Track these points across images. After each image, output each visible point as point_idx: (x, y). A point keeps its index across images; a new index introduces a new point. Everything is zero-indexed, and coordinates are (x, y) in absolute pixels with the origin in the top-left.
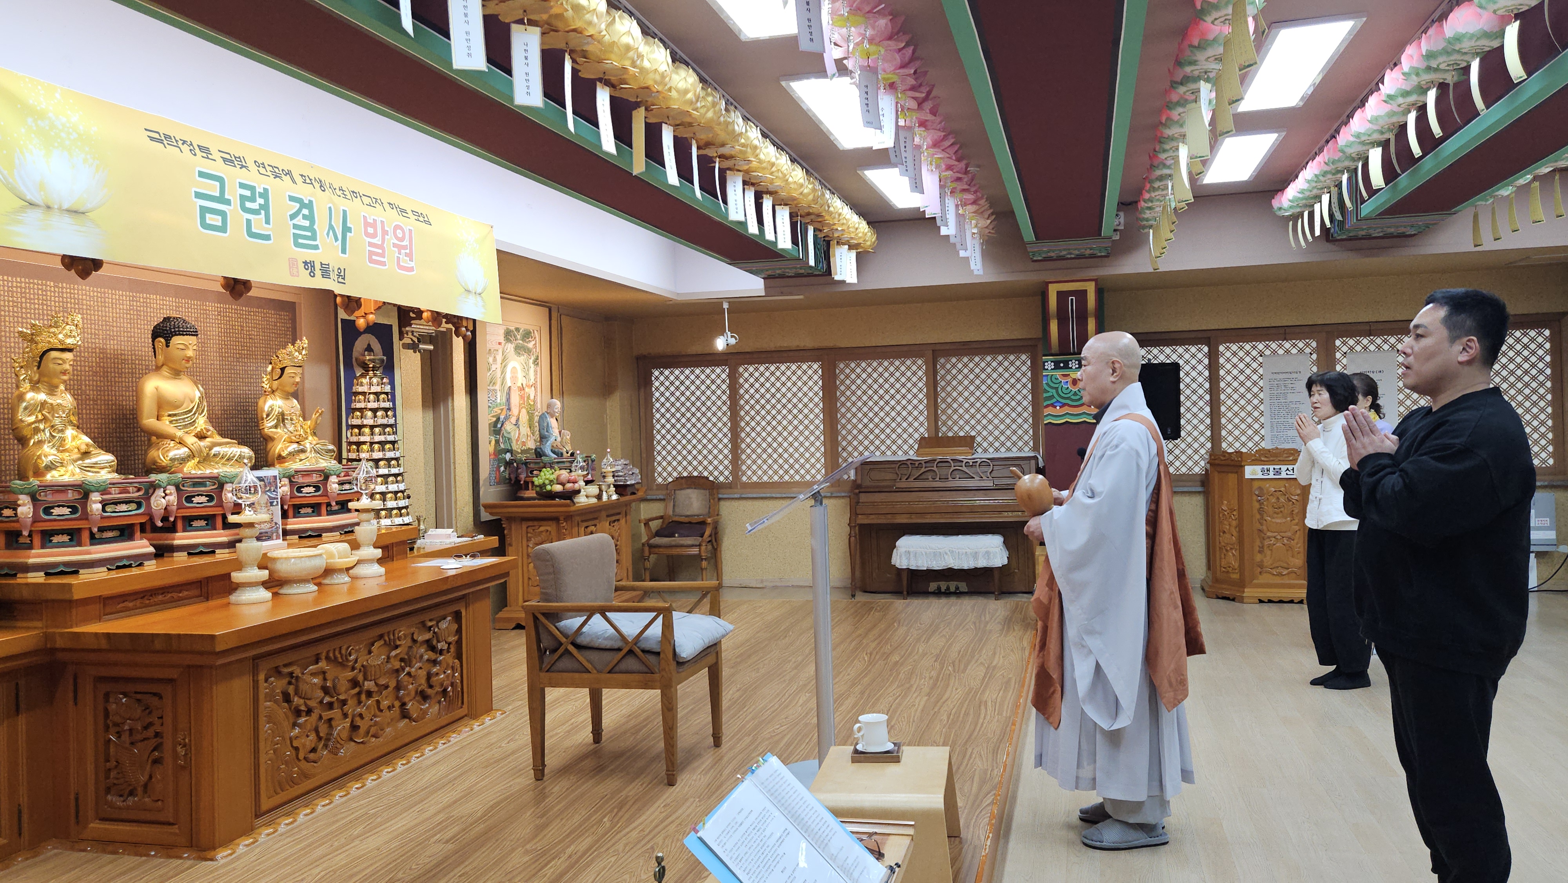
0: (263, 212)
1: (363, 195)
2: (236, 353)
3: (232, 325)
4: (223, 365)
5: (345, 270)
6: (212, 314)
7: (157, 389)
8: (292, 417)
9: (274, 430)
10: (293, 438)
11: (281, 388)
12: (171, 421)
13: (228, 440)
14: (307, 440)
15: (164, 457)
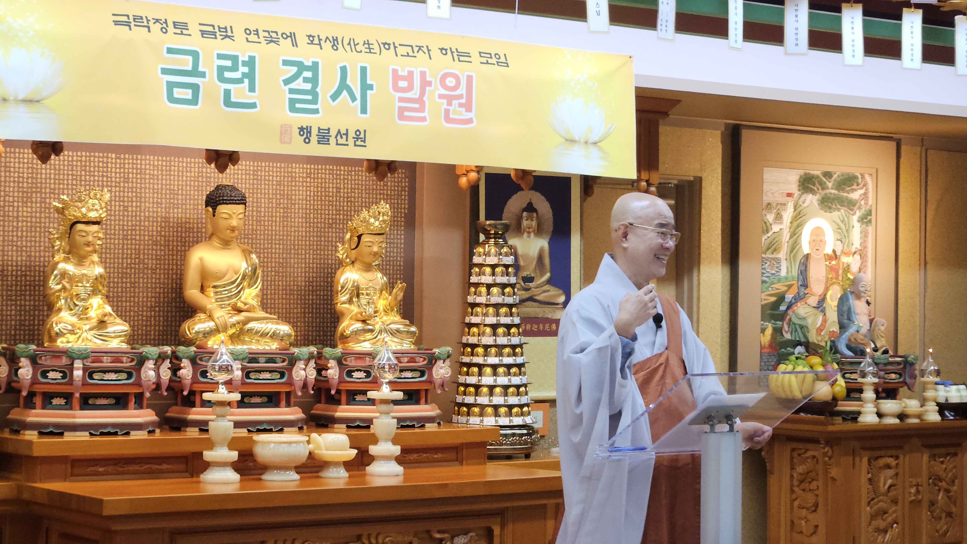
0: (246, 81)
1: (400, 45)
2: (329, 219)
3: (325, 188)
4: (310, 232)
5: (365, 131)
6: (300, 177)
7: (201, 259)
8: (368, 292)
9: (346, 306)
10: (359, 315)
11: (360, 258)
12: (216, 293)
13: (268, 315)
14: (377, 319)
15: (189, 330)
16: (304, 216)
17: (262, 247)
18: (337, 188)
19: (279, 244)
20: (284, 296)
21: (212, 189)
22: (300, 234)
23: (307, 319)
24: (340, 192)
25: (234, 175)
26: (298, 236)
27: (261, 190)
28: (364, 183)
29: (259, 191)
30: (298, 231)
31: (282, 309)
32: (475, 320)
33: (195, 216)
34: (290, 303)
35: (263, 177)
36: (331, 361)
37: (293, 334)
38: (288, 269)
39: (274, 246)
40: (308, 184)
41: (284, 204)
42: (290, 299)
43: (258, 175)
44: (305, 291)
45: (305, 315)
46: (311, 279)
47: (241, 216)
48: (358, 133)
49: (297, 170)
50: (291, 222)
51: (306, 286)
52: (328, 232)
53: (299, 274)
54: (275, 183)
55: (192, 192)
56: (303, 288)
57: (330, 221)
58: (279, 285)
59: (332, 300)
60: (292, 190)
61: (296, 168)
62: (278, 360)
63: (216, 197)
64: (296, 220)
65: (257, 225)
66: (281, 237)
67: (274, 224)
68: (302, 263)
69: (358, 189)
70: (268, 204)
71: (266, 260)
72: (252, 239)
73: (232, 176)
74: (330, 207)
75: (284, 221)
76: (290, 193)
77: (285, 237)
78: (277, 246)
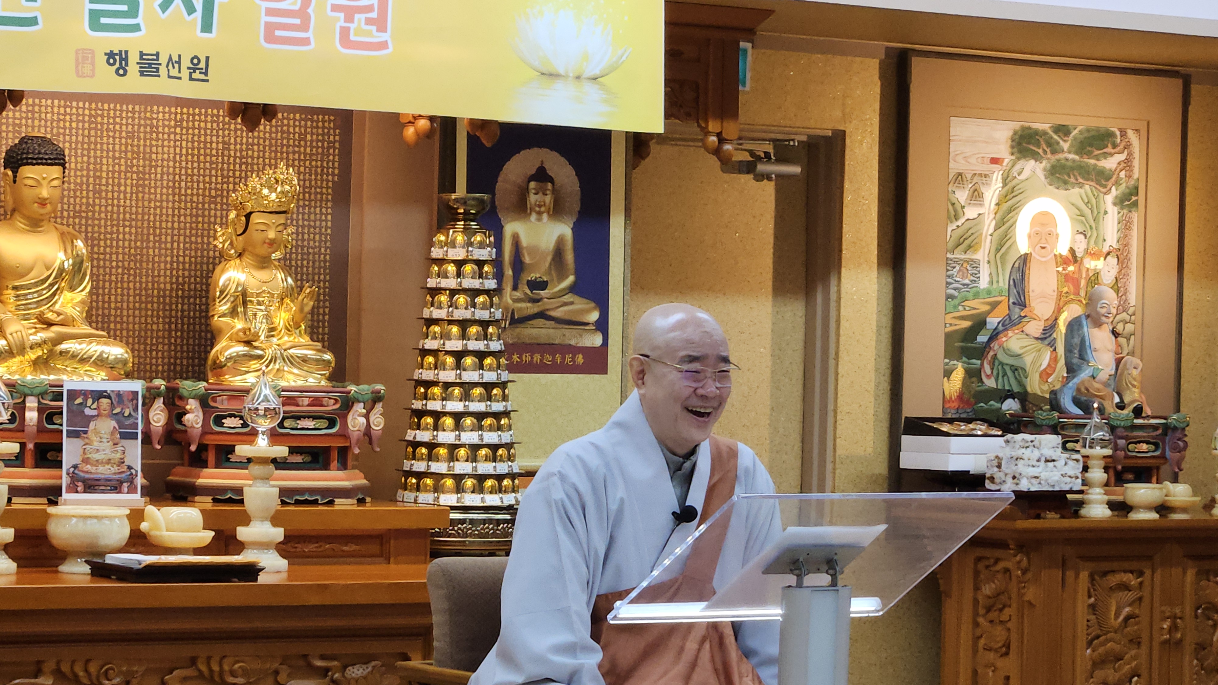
2: (210, 189)
3: (205, 142)
6: (164, 126)
8: (261, 299)
9: (227, 319)
10: (243, 334)
11: (250, 249)
12: (18, 297)
13: (92, 331)
14: (275, 340)
16: (171, 184)
17: (102, 230)
18: (224, 143)
19: (130, 226)
20: (137, 305)
21: (17, 141)
22: (164, 211)
23: (173, 340)
24: (229, 150)
26: (161, 216)
27: (102, 144)
28: (267, 135)
29: (99, 146)
30: (161, 208)
31: (134, 324)
32: (431, 344)
34: (146, 316)
35: (105, 126)
36: (191, 401)
37: (131, 359)
38: (144, 265)
39: (121, 229)
40: (178, 137)
41: (138, 166)
42: (147, 309)
43: (96, 123)
44: (171, 297)
45: (170, 334)
46: (181, 279)
47: (56, 183)
48: (195, 61)
49: (161, 115)
50: (150, 193)
51: (171, 290)
53: (162, 272)
54: (124, 134)
56: (167, 292)
57: (213, 193)
58: (129, 289)
59: (207, 311)
60: (151, 146)
61: (158, 113)
63: (18, 155)
64: (158, 190)
65: (94, 198)
66: (134, 217)
67: (122, 196)
68: (166, 256)
69: (259, 145)
70: (113, 166)
71: (108, 250)
72: (87, 218)
73: (55, 124)
74: (213, 172)
75: (137, 192)
76: (148, 150)
77: (140, 217)
78: (127, 229)
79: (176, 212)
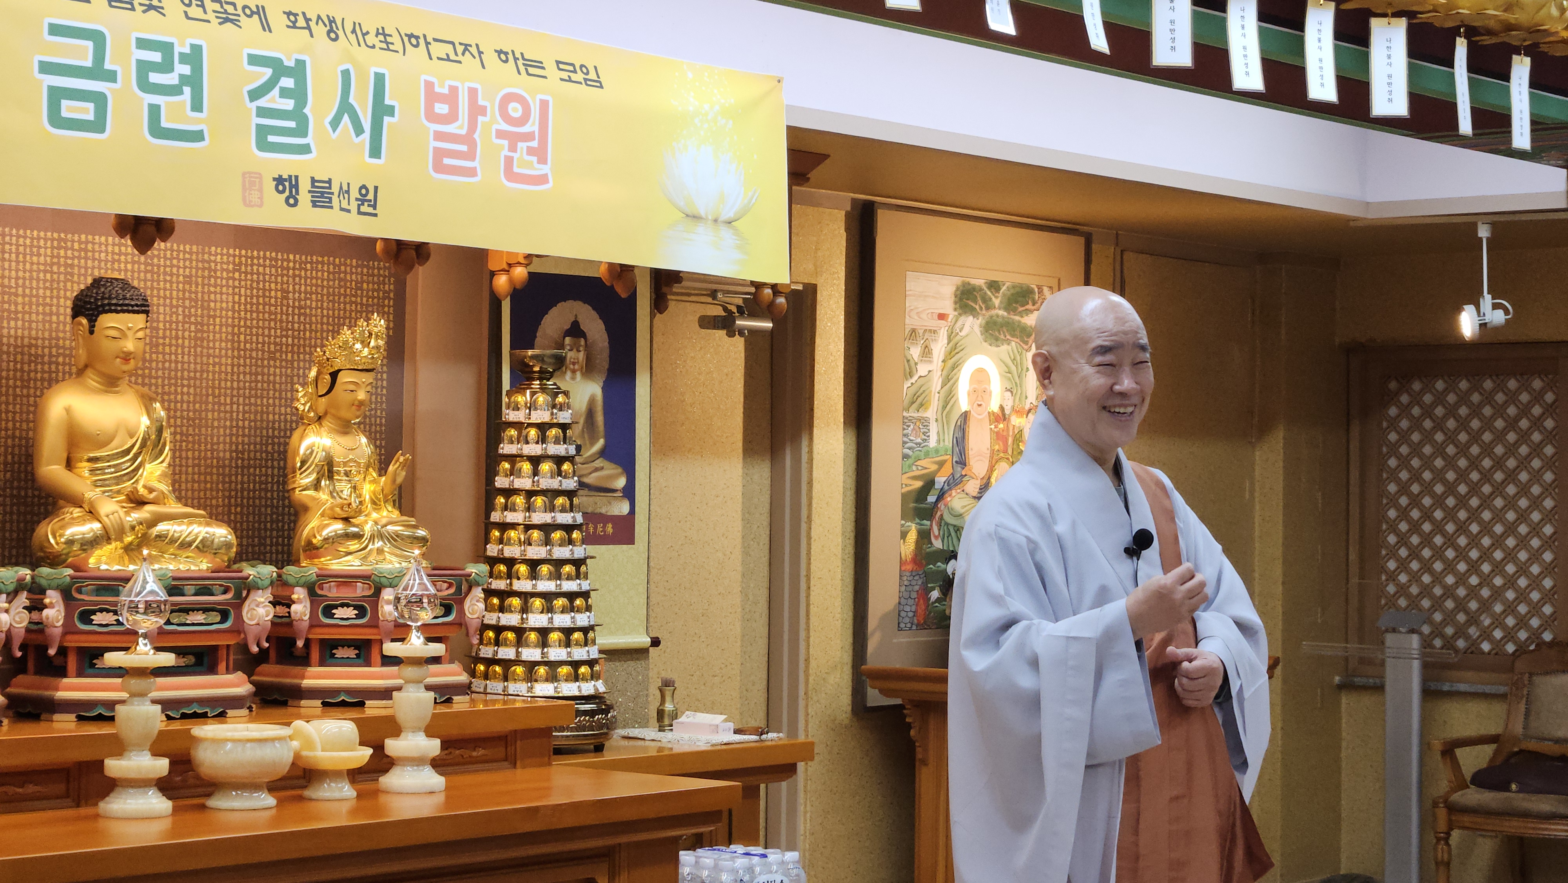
0: (188, 90)
1: (435, 40)
2: (269, 343)
3: (264, 290)
4: (239, 365)
5: (376, 188)
6: (222, 270)
7: (68, 410)
8: (348, 469)
9: (311, 492)
10: (338, 510)
11: (333, 411)
12: (92, 471)
13: (189, 510)
14: (365, 516)
15: (55, 537)
16: (230, 337)
18: (282, 290)
19: (189, 386)
20: (197, 478)
22: (223, 368)
24: (287, 299)
25: (113, 263)
26: (220, 373)
28: (325, 283)
30: (220, 364)
32: (511, 517)
33: (47, 335)
34: (206, 490)
35: (162, 269)
36: (297, 589)
37: (235, 542)
38: (202, 431)
39: (179, 389)
40: (237, 283)
41: (196, 316)
42: (207, 483)
43: (152, 265)
44: (231, 467)
46: (240, 447)
47: (141, 335)
48: (364, 191)
49: (219, 257)
50: (208, 348)
51: (231, 458)
52: (269, 366)
53: (221, 439)
54: (181, 278)
55: (41, 292)
56: (227, 462)
57: (272, 347)
58: (187, 458)
60: (209, 292)
61: (216, 254)
62: (217, 589)
63: (97, 300)
64: (217, 344)
66: (192, 375)
67: (180, 351)
68: (225, 420)
70: (171, 316)
74: (272, 324)
75: (195, 347)
76: (206, 298)
77: (198, 374)
78: (185, 390)
79: (235, 369)
